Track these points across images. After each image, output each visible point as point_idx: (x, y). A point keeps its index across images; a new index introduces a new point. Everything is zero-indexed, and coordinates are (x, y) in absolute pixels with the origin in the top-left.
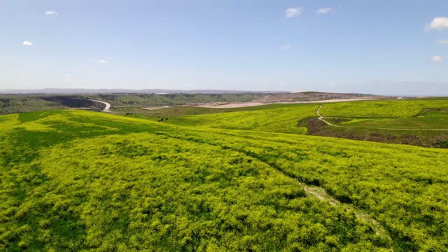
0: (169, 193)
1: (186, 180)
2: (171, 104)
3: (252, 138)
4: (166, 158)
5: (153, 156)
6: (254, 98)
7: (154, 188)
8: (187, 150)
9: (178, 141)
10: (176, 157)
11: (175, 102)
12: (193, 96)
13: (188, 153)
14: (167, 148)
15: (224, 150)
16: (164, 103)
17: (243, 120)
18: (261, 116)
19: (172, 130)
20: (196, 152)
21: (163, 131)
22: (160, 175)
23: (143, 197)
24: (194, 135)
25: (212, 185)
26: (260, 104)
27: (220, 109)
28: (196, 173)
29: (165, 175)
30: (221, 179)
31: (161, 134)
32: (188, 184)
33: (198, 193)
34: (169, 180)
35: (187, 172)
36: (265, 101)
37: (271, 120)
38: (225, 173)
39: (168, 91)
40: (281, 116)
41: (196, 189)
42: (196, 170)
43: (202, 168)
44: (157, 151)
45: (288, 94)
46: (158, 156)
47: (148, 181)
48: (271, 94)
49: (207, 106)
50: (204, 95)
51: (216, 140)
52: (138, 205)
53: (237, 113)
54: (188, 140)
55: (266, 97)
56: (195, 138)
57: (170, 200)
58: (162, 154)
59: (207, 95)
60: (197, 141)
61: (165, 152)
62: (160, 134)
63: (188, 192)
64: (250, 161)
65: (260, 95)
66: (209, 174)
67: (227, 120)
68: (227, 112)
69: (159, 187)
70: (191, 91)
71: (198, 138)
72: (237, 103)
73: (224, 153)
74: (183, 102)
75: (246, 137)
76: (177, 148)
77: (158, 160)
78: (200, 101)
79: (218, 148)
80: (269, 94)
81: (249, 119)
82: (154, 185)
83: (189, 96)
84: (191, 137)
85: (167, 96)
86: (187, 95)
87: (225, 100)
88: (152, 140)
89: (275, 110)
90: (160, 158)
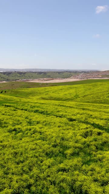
0: (35, 171)
1: (48, 155)
2: (8, 80)
3: (88, 110)
4: (21, 131)
5: (8, 128)
6: (72, 75)
7: (18, 164)
8: (38, 123)
9: (26, 114)
10: (30, 130)
11: (10, 78)
12: (25, 73)
13: (40, 125)
14: (19, 121)
15: (71, 123)
16: (2, 79)
17: (67, 93)
18: (80, 90)
19: (17, 102)
20: (46, 124)
21: (9, 103)
22: (21, 149)
23: (10, 176)
24: (37, 107)
25: (76, 161)
26: (78, 80)
27: (47, 84)
28: (55, 146)
29: (26, 149)
30: (82, 154)
31: (10, 106)
32: (51, 160)
33: (64, 170)
34: (31, 155)
35: (46, 146)
36: (80, 77)
37: (88, 92)
38: (82, 146)
39: (4, 69)
40: (96, 89)
41: (62, 166)
42: (53, 144)
43: (58, 141)
44: (11, 123)
45: (98, 72)
46: (13, 128)
47: (10, 156)
48: (85, 72)
49: (36, 81)
50: (33, 72)
51: (58, 111)
52: (6, 185)
53: (61, 87)
54: (35, 112)
55: (81, 74)
56: (40, 110)
57: (38, 179)
58: (17, 127)
59: (35, 72)
60: (42, 113)
61: (18, 124)
62: (8, 106)
63: (54, 169)
64: (99, 134)
65: (75, 73)
66: (67, 148)
67: (53, 92)
68: (52, 86)
69: (22, 162)
70: (23, 70)
71: (43, 110)
72: (59, 79)
73: (73, 126)
74: (17, 78)
75: (83, 109)
76: (28, 120)
77: (14, 132)
78: (30, 77)
79: (64, 120)
80: (83, 72)
81: (71, 92)
82: (17, 160)
83: (21, 74)
84: (36, 109)
85: (4, 73)
86: (20, 73)
87: (49, 76)
88: (3, 112)
89: (90, 84)
90: (15, 130)
